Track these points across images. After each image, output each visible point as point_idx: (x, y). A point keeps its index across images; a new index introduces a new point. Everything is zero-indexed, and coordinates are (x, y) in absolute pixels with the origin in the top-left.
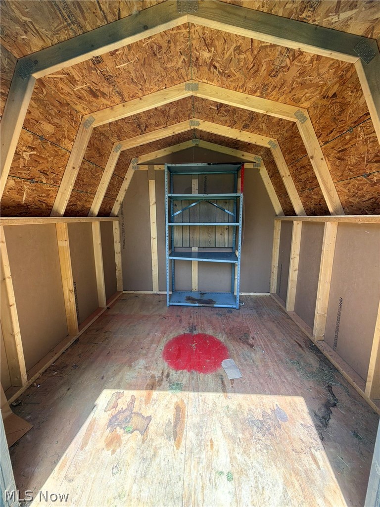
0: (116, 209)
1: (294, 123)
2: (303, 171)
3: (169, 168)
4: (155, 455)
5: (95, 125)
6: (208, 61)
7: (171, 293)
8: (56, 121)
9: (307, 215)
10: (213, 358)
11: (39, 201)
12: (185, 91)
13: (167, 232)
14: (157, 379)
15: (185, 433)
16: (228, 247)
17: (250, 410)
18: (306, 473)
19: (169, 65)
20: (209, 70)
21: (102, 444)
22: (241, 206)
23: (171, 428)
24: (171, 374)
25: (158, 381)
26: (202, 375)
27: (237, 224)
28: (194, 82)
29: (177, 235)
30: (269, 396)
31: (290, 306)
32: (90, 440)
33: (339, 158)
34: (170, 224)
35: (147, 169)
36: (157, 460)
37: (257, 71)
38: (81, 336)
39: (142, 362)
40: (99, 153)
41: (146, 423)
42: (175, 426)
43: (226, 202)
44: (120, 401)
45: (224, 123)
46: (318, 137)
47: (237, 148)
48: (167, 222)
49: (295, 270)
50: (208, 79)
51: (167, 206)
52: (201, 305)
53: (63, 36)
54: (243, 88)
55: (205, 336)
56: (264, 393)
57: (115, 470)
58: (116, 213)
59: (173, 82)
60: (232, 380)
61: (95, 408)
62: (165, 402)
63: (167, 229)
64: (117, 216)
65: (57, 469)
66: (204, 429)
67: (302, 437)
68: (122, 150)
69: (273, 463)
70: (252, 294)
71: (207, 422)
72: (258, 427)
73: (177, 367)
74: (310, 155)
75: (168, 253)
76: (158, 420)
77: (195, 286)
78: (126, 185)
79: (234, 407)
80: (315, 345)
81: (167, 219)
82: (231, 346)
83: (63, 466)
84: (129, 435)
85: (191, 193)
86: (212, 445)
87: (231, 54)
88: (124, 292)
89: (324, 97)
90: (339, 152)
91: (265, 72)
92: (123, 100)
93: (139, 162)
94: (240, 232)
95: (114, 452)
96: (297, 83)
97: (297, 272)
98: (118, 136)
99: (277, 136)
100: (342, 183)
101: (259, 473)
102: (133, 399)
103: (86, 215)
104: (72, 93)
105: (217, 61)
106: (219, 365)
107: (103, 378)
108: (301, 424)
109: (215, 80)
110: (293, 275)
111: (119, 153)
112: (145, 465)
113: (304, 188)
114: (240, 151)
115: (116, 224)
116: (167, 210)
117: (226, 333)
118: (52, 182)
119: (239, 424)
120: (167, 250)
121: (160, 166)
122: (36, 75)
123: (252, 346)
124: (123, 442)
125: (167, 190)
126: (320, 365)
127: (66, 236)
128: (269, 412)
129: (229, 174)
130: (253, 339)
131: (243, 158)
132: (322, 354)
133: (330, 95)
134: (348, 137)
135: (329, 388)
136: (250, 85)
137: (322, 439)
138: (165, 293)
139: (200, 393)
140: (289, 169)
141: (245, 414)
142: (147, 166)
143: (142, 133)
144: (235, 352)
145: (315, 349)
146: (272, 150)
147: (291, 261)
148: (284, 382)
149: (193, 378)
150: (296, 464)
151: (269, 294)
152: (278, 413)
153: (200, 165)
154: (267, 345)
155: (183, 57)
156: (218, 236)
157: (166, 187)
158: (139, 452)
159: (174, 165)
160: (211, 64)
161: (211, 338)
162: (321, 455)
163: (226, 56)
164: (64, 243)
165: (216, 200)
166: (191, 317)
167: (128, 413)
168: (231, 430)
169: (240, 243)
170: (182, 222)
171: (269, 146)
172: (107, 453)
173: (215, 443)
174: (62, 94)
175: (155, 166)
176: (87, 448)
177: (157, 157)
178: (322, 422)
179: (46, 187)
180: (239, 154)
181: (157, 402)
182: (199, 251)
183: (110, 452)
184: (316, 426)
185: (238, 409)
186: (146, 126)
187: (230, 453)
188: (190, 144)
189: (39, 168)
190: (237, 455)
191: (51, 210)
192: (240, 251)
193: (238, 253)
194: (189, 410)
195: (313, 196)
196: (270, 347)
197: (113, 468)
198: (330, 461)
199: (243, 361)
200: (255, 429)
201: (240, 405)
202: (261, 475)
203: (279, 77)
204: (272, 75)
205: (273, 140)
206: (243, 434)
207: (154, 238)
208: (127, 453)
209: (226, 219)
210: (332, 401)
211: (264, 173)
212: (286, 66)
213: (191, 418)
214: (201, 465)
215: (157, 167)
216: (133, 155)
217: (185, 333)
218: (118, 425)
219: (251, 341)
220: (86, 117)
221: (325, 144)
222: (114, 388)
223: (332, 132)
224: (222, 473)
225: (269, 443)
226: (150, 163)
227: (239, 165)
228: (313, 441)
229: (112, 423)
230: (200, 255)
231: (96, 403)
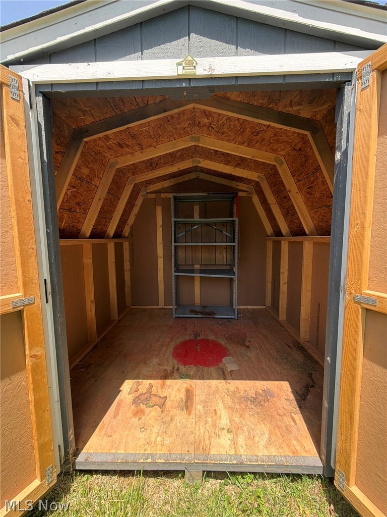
0: (126, 231)
1: (275, 165)
2: (285, 200)
3: (174, 197)
4: (172, 420)
5: (118, 167)
6: (208, 124)
7: (176, 307)
8: (91, 165)
9: (293, 236)
10: (215, 356)
11: (72, 226)
12: (189, 142)
13: (173, 251)
14: (169, 372)
15: (194, 406)
16: (227, 265)
17: (245, 391)
18: (286, 427)
19: (179, 126)
20: (208, 129)
21: (130, 414)
22: (237, 229)
23: (183, 404)
24: (180, 368)
25: (170, 373)
26: (206, 368)
27: (234, 244)
28: (196, 135)
29: (182, 254)
30: (261, 382)
31: (282, 316)
32: (120, 412)
33: (308, 193)
34: (176, 244)
35: (155, 197)
36: (174, 423)
37: (244, 132)
38: (99, 342)
39: (155, 361)
40: (118, 186)
41: (163, 400)
42: (186, 402)
43: (224, 225)
44: (139, 387)
45: (221, 162)
46: (293, 176)
47: (232, 180)
48: (173, 243)
49: (285, 284)
50: (208, 134)
51: (173, 229)
52: (204, 316)
53: (108, 116)
54: (234, 141)
55: (208, 341)
56: (257, 379)
57: (142, 430)
58: (127, 235)
59: (180, 136)
60: (231, 371)
61: (121, 393)
62: (177, 387)
63: (173, 248)
64: (127, 238)
65: (97, 430)
66: (209, 404)
67: (285, 407)
68: (136, 182)
69: (262, 422)
70: (249, 307)
71: (211, 399)
72: (251, 401)
73: (185, 364)
74: (288, 190)
75: (173, 270)
76: (172, 399)
77: (197, 300)
78: (135, 210)
79: (233, 389)
80: (302, 346)
81: (173, 240)
82: (230, 347)
83: (102, 428)
84: (151, 408)
85: (193, 218)
86: (216, 413)
87: (224, 122)
88: (132, 307)
89: (294, 150)
90: (308, 188)
91: (249, 133)
92: (142, 149)
93: (148, 191)
94: (236, 251)
95: (140, 419)
96: (273, 140)
97: (286, 285)
98: (133, 172)
99: (264, 173)
100: (313, 211)
101: (251, 428)
102: (151, 386)
103: (103, 237)
104: (105, 146)
105: (214, 125)
106: (221, 361)
107: (123, 372)
108: (285, 399)
109: (213, 135)
110: (284, 288)
111: (133, 185)
112: (165, 426)
113: (287, 213)
114: (234, 182)
115: (126, 245)
116: (173, 232)
117: (226, 338)
118: (83, 211)
119: (236, 400)
120: (173, 267)
121: (166, 194)
122: (86, 140)
123: (248, 347)
124: (146, 413)
125: (173, 215)
126: (305, 360)
127: (91, 255)
128: (261, 392)
129: (226, 201)
130: (249, 342)
131: (238, 187)
132: (306, 351)
133: (298, 149)
134: (312, 179)
135: (310, 375)
136: (239, 139)
137: (300, 407)
138: (171, 307)
139: (205, 381)
140: (275, 198)
141: (242, 394)
142: (155, 194)
143: (153, 169)
144: (233, 352)
145: (301, 348)
146: (261, 183)
147: (281, 275)
148: (274, 372)
149: (199, 371)
150: (279, 422)
151: (264, 307)
152: (266, 392)
153: (201, 194)
154: (261, 347)
155: (188, 122)
156: (218, 255)
157: (173, 213)
158: (159, 418)
159: (179, 195)
160: (209, 126)
161: (213, 342)
162: (299, 417)
163: (220, 122)
164: (88, 261)
165: (215, 224)
166: (195, 326)
167: (148, 395)
168: (230, 403)
169: (236, 260)
170: (186, 243)
171: (258, 180)
172: (135, 420)
173: (218, 412)
174: (98, 147)
175: (162, 194)
176: (118, 417)
177: (164, 187)
178: (301, 398)
179: (78, 215)
180: (234, 184)
181: (171, 387)
182: (201, 268)
183: (137, 419)
184: (296, 400)
185: (236, 390)
186: (157, 165)
187: (229, 417)
188: (192, 176)
189: (76, 201)
190: (235, 418)
191: (79, 233)
192: (237, 267)
193: (235, 270)
194: (197, 392)
195: (295, 221)
196: (264, 348)
197: (141, 428)
198: (304, 420)
199: (240, 358)
200: (249, 402)
201: (238, 388)
202: (253, 430)
203: (259, 136)
204: (254, 134)
205: (261, 175)
206: (239, 405)
207: (161, 257)
208: (150, 419)
209: (225, 239)
210: (311, 384)
211: (256, 199)
212: (264, 130)
213: (199, 396)
214: (208, 425)
215: (163, 195)
216: (142, 185)
217: (190, 339)
218: (140, 403)
219: (247, 343)
220: (112, 161)
221: (298, 182)
222: (134, 379)
223: (301, 174)
224: (223, 429)
225: (259, 410)
226: (157, 192)
227: (234, 195)
228: (293, 409)
229: (136, 401)
230: (202, 271)
231: (121, 389)
